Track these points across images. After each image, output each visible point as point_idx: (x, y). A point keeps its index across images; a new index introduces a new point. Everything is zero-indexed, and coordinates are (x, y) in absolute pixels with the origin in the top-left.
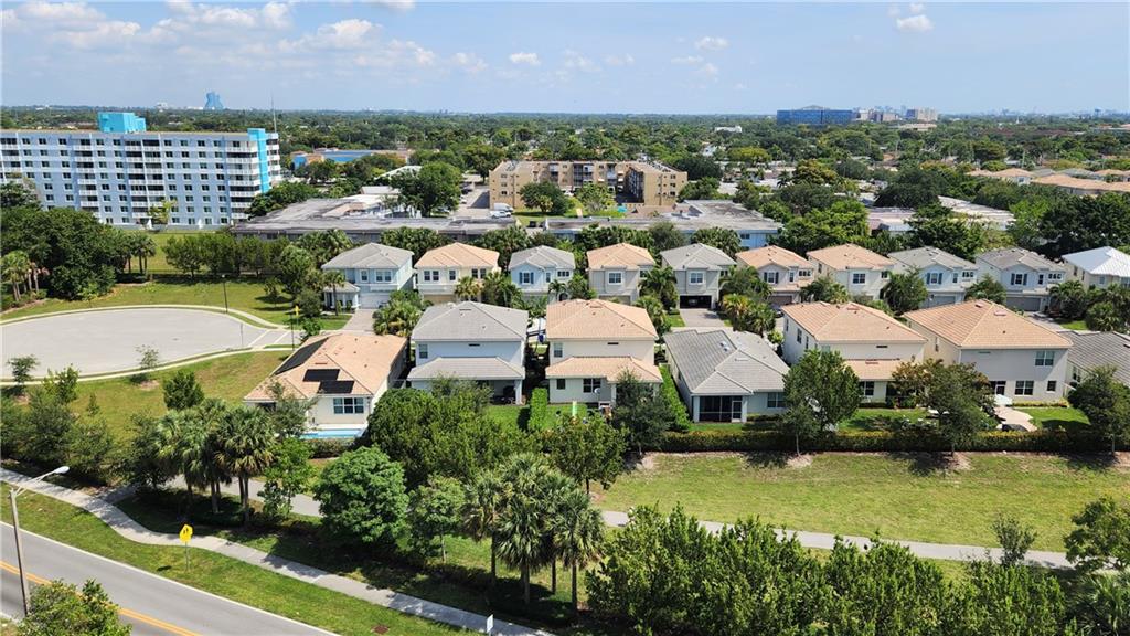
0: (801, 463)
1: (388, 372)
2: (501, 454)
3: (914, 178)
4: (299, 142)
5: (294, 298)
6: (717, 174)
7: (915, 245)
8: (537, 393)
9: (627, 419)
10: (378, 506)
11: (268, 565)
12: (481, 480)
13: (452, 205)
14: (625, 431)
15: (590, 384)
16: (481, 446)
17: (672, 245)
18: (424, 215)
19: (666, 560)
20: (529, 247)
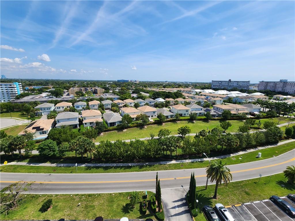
0: (125, 130)
1: (51, 126)
2: (76, 137)
3: (137, 89)
4: (26, 85)
5: (28, 114)
6: (109, 89)
7: (138, 99)
8: (82, 126)
9: (98, 128)
10: (51, 149)
11: (27, 165)
12: (72, 142)
13: (62, 96)
14: (97, 130)
15: (91, 123)
16: (71, 136)
17: (103, 100)
18: (56, 97)
19: (106, 148)
20: (78, 102)
